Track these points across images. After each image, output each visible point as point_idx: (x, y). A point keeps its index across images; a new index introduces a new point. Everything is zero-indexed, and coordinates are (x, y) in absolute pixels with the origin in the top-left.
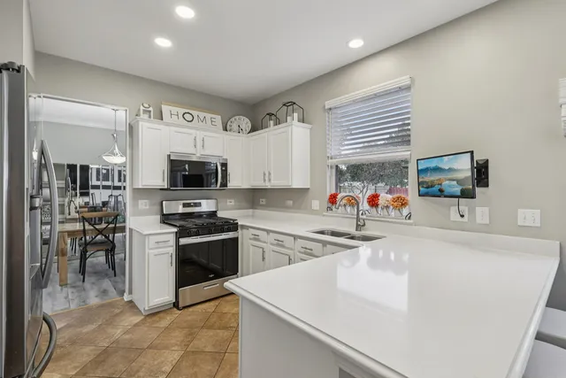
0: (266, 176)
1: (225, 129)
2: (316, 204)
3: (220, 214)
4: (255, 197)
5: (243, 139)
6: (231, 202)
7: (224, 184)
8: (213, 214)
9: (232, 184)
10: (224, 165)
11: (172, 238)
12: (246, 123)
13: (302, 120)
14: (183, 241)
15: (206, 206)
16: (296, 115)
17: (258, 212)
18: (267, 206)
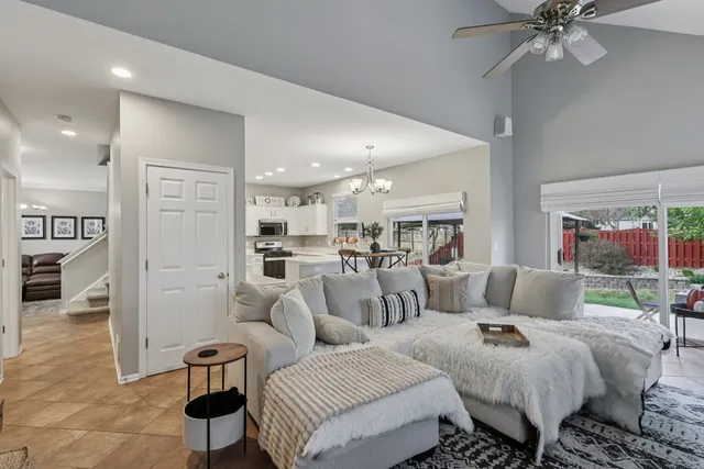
0: (307, 229)
1: (287, 205)
2: (329, 243)
3: (284, 249)
4: (304, 240)
5: (295, 209)
6: (291, 243)
7: (286, 234)
8: (280, 249)
9: (289, 234)
10: (286, 224)
11: (262, 258)
12: (297, 200)
13: (323, 202)
14: (267, 259)
15: (277, 245)
16: (320, 200)
17: (306, 248)
18: (309, 245)
